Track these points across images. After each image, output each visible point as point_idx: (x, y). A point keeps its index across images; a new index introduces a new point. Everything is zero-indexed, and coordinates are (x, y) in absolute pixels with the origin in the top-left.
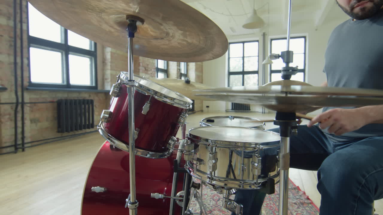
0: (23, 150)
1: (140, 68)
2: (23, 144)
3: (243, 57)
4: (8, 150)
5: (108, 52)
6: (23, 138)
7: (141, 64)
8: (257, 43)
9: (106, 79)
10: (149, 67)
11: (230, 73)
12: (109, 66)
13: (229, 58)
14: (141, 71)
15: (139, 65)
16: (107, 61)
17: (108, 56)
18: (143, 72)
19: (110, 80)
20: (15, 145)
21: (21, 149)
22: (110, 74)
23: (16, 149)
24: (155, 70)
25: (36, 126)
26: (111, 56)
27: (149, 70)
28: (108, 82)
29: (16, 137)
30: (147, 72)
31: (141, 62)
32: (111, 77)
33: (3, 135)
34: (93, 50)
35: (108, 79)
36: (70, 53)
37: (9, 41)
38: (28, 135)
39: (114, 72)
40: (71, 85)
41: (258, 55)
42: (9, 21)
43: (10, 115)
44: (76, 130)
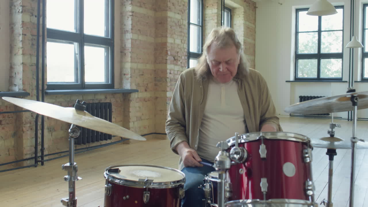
0: (42, 164)
1: (168, 58)
2: (42, 157)
3: (320, 32)
4: (28, 163)
5: (128, 39)
6: (42, 150)
7: (169, 53)
9: (125, 74)
10: (179, 55)
11: (298, 57)
12: (129, 55)
13: (297, 33)
14: (168, 62)
15: (167, 54)
16: (126, 51)
17: (129, 45)
18: (171, 63)
19: (129, 76)
20: (36, 158)
21: (40, 163)
22: (131, 68)
23: (36, 162)
24: (186, 58)
25: (52, 136)
26: (132, 43)
27: (179, 60)
28: (128, 79)
29: (36, 148)
30: (177, 62)
31: (169, 50)
32: (130, 72)
33: (24, 146)
34: (109, 38)
35: (128, 74)
36: (85, 44)
37: (32, 40)
38: (46, 146)
39: (135, 66)
40: (86, 84)
41: (342, 29)
42: (32, 17)
43: (30, 123)
44: (93, 142)
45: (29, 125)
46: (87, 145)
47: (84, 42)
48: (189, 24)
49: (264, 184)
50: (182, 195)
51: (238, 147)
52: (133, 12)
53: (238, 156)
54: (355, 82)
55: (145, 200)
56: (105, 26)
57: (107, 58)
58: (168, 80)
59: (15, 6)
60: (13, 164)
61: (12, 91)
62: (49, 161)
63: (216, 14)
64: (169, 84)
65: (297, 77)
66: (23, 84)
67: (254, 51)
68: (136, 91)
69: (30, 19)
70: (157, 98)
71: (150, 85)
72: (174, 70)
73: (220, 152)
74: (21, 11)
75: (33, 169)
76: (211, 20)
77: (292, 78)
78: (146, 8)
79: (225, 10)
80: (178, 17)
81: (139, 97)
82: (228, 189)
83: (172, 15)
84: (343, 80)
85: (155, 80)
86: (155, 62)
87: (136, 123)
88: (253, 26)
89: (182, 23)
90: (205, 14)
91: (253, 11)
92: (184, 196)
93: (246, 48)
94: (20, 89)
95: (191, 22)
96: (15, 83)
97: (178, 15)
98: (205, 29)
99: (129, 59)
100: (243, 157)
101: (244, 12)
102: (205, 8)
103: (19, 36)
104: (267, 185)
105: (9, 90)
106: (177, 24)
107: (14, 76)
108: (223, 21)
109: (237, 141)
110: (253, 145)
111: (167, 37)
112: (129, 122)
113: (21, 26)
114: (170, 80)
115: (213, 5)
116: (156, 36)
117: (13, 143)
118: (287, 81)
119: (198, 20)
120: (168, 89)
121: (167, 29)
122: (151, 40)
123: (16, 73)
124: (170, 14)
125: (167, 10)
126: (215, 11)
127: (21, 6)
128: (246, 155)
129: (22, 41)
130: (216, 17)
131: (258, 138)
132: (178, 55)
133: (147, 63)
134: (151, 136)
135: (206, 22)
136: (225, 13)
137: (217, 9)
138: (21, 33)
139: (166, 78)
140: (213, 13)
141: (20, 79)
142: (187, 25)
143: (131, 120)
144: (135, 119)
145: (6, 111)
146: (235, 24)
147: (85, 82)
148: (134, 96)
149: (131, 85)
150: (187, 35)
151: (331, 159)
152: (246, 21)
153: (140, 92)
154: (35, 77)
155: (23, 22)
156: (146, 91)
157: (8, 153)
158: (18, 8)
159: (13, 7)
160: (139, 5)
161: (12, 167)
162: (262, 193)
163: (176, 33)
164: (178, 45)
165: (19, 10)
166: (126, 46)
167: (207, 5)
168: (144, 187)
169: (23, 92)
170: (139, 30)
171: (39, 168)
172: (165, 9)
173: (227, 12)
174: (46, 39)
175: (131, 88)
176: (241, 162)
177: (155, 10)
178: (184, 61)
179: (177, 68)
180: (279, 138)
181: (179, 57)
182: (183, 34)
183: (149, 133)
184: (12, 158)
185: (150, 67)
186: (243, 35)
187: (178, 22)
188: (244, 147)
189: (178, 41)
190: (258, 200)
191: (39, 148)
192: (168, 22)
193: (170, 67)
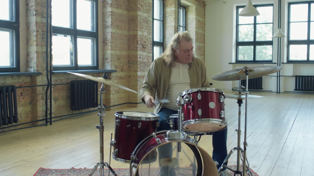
0: (51, 124)
1: (138, 46)
2: (51, 118)
3: (255, 24)
4: (41, 123)
5: (108, 33)
6: (51, 114)
7: (139, 42)
8: (272, 7)
9: (106, 59)
11: (239, 44)
12: (109, 44)
13: (237, 25)
14: (139, 49)
15: (137, 43)
16: (107, 42)
17: (109, 37)
18: (140, 51)
19: (110, 60)
20: (46, 119)
21: (49, 123)
22: (111, 54)
23: (47, 122)
24: (151, 46)
25: (56, 104)
26: (111, 36)
27: (146, 47)
28: (109, 62)
29: (46, 112)
30: (145, 49)
31: (139, 40)
32: (111, 57)
33: (38, 111)
34: (95, 31)
35: (108, 59)
36: (78, 36)
37: (43, 34)
38: (53, 111)
39: (114, 52)
40: (79, 66)
41: (272, 22)
42: (42, 18)
43: (42, 95)
44: (85, 108)
45: (41, 96)
46: (80, 111)
47: (77, 35)
48: (153, 19)
49: (200, 112)
50: (158, 126)
51: (187, 95)
52: (112, 12)
53: (188, 99)
54: (282, 63)
55: (139, 127)
56: (91, 22)
57: (93, 47)
58: (138, 63)
59: (30, 11)
60: (30, 124)
61: (28, 71)
62: (55, 122)
63: (174, 12)
64: (139, 66)
65: (237, 60)
66: (37, 66)
67: (204, 40)
68: (115, 71)
69: (41, 20)
70: (130, 76)
71: (125, 67)
72: (143, 56)
73: (179, 97)
74: (35, 14)
75: (44, 128)
76: (170, 16)
77: (234, 61)
78: (121, 9)
79: (181, 8)
80: (145, 15)
81: (117, 75)
82: (183, 116)
83: (141, 14)
84: (273, 62)
85: (129, 63)
86: (129, 49)
87: (115, 95)
88: (204, 20)
89: (148, 19)
90: (165, 12)
91: (203, 8)
92: (159, 126)
93: (197, 38)
94: (34, 70)
95: (155, 17)
96: (31, 66)
97: (145, 13)
98: (165, 23)
99: (109, 47)
100: (190, 100)
101: (196, 9)
102: (165, 7)
103: (34, 32)
104: (201, 112)
105: (26, 71)
106: (145, 21)
107: (30, 61)
108: (179, 17)
109: (187, 93)
110: (195, 94)
111: (137, 30)
112: (110, 94)
113: (35, 25)
114: (139, 63)
115: (171, 5)
116: (129, 30)
117: (30, 109)
118: (229, 63)
119: (160, 16)
120: (139, 70)
121: (137, 24)
122: (126, 33)
123: (31, 59)
124: (139, 13)
125: (137, 11)
126: (173, 9)
127: (35, 10)
128: (191, 99)
129: (36, 36)
130: (174, 14)
131: (197, 91)
132: (145, 44)
133: (123, 50)
134: (126, 105)
135: (166, 18)
136: (181, 10)
137: (175, 7)
138: (35, 30)
139: (137, 61)
140: (171, 11)
141: (35, 63)
142: (152, 21)
143: (111, 93)
144: (114, 92)
145: (25, 86)
146: (189, 19)
147: (78, 65)
148: (113, 75)
149: (111, 67)
150: (152, 29)
151: (240, 106)
152: (197, 16)
153: (118, 72)
154: (45, 62)
155: (36, 22)
156: (122, 71)
157: (26, 116)
158: (32, 12)
159: (29, 11)
160: (116, 7)
161: (29, 126)
162: (199, 116)
163: (144, 28)
164: (146, 36)
165: (34, 13)
166: (107, 37)
167: (167, 5)
168: (139, 120)
169: (37, 72)
170: (117, 26)
171: (49, 126)
172: (136, 10)
173: (182, 9)
174: (52, 34)
175: (111, 69)
176: (189, 102)
177: (128, 10)
178: (150, 49)
179: (145, 54)
180: (208, 90)
181: (146, 45)
182: (149, 28)
183: (124, 103)
184: (29, 120)
185: (124, 53)
186: (195, 27)
187: (146, 19)
188: (190, 95)
189: (145, 34)
190: (197, 119)
191: (49, 112)
192: (138, 19)
193: (139, 53)
